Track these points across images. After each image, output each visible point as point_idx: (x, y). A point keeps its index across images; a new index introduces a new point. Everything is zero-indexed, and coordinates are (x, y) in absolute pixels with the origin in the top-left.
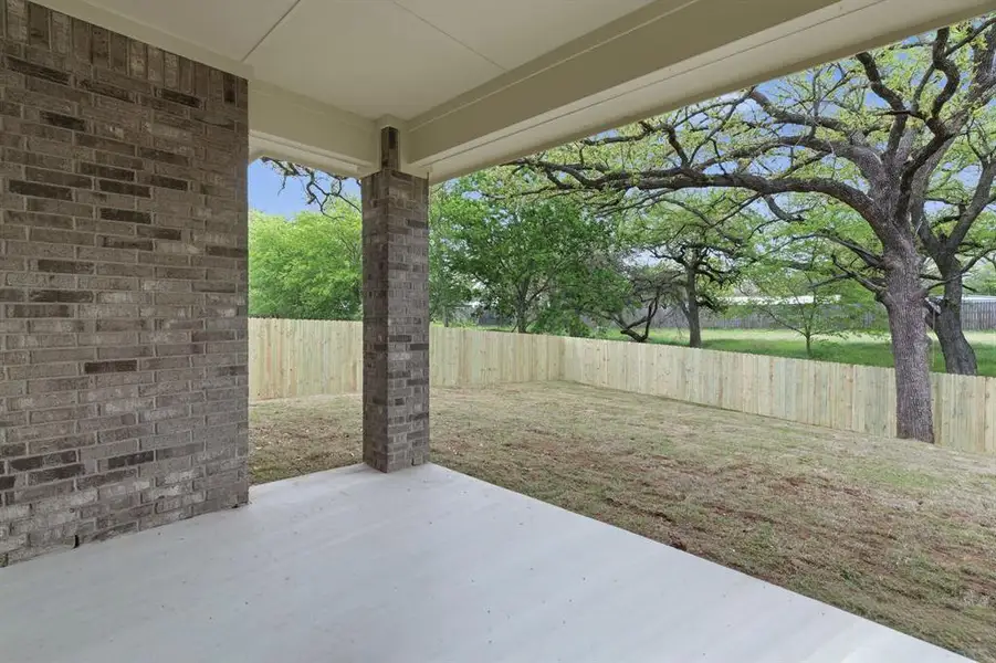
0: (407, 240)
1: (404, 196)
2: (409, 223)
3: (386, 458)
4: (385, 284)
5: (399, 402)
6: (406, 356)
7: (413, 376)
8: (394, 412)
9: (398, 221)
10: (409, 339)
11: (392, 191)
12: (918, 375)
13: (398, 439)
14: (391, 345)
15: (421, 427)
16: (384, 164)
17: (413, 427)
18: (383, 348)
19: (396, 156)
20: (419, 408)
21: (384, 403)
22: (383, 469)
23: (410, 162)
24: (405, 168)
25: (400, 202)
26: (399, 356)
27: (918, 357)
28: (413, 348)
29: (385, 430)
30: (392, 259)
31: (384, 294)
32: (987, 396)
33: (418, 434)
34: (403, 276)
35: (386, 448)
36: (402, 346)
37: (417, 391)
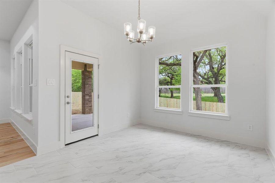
0: (88, 80)
1: (88, 74)
2: (89, 78)
3: (85, 112)
4: (85, 87)
5: (87, 104)
6: (88, 97)
7: (89, 100)
8: (86, 105)
9: (87, 78)
10: (88, 95)
11: (86, 73)
12: (199, 102)
13: (87, 110)
14: (86, 96)
15: (91, 108)
16: (85, 69)
17: (89, 108)
18: (85, 96)
19: (86, 68)
20: (90, 105)
21: (85, 104)
22: (84, 114)
23: (89, 69)
24: (88, 70)
25: (87, 75)
26: (87, 97)
27: (199, 99)
28: (89, 96)
29: (85, 108)
30: (86, 83)
31: (85, 88)
32: (213, 106)
33: (90, 109)
34: (87, 86)
35: (85, 111)
36: (87, 96)
37: (90, 103)
